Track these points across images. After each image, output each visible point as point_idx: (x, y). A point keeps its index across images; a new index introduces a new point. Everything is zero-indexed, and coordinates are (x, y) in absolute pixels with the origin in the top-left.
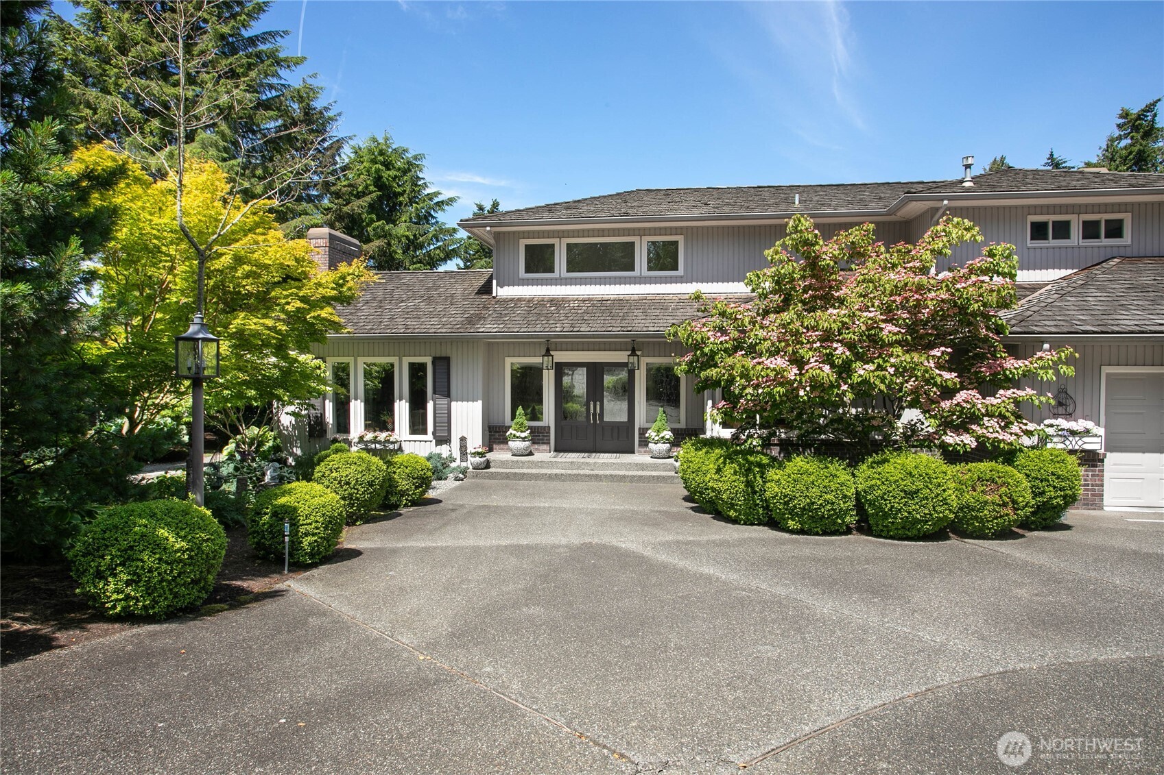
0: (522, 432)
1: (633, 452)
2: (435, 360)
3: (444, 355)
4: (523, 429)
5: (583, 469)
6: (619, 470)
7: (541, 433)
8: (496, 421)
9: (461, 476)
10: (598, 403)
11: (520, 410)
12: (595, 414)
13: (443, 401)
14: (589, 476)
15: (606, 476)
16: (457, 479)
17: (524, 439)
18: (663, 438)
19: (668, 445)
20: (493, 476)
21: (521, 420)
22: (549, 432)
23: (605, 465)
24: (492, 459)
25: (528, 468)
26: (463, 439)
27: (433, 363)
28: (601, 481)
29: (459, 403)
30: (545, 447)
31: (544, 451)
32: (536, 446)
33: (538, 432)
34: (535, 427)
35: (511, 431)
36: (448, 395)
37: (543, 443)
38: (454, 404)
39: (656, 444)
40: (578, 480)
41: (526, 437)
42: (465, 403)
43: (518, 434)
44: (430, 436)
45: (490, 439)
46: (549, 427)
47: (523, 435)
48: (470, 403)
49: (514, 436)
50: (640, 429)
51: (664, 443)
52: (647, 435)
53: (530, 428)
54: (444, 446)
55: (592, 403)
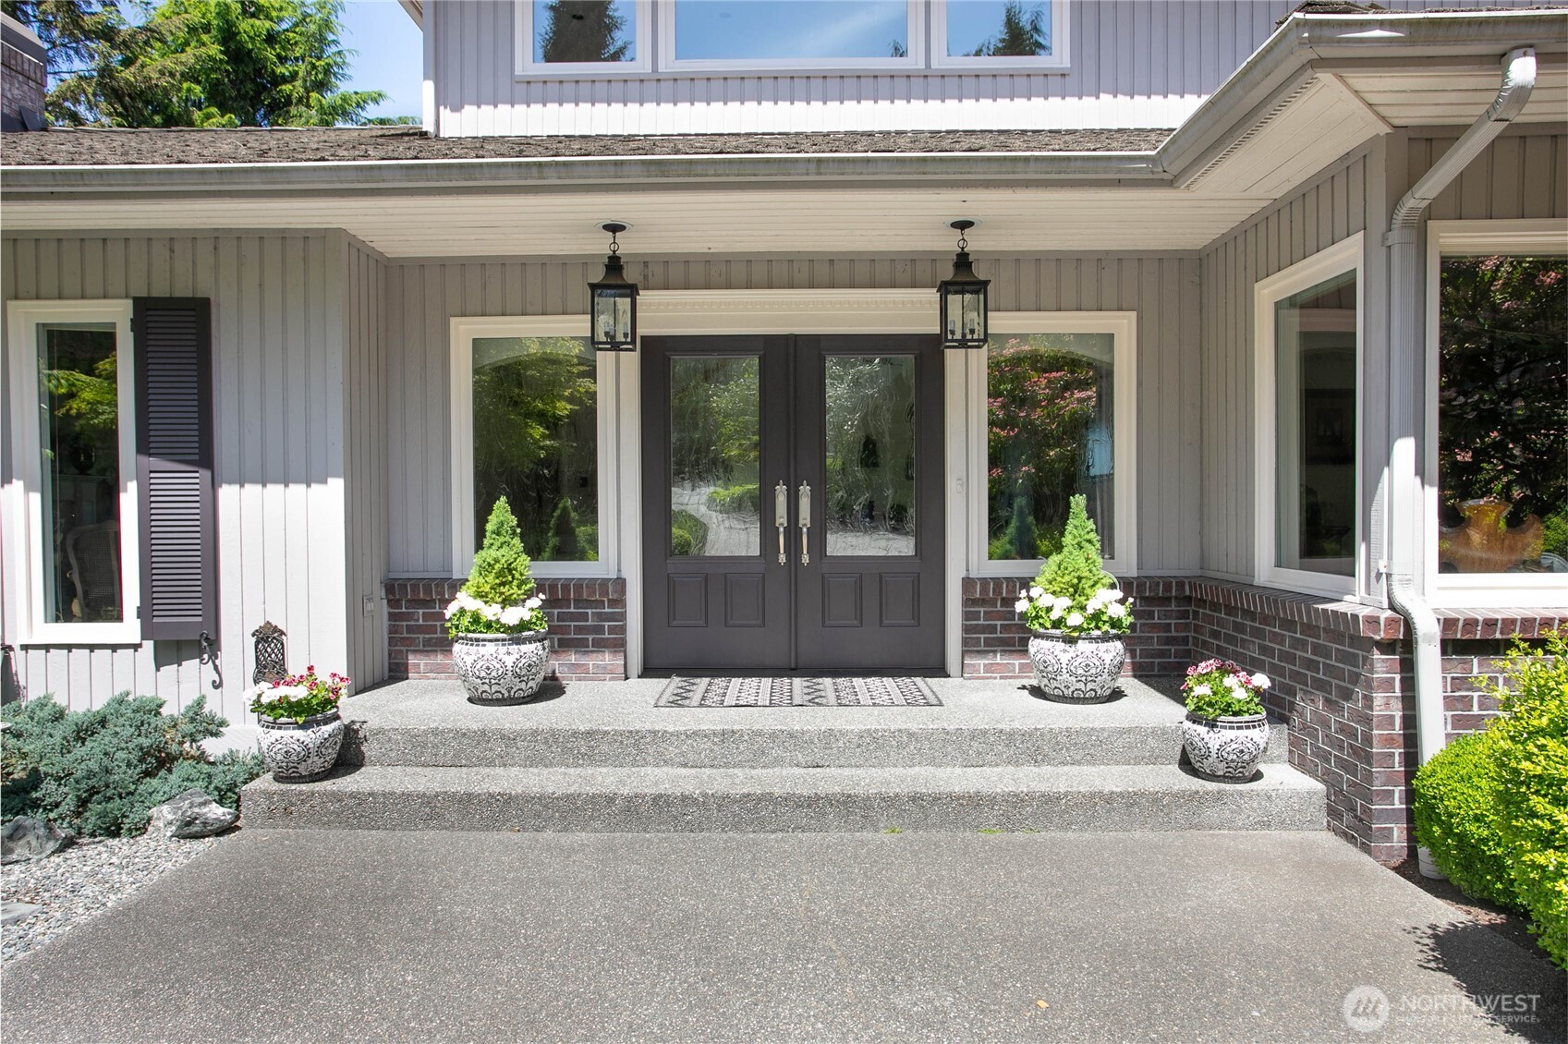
0: (507, 602)
1: (940, 671)
2: (148, 312)
3: (183, 290)
4: (514, 591)
5: (778, 762)
6: (933, 762)
7: (590, 604)
8: (415, 561)
9: (217, 812)
10: (805, 490)
11: (502, 512)
12: (793, 530)
13: (182, 482)
14: (812, 802)
15: (890, 801)
16: (190, 830)
17: (516, 633)
18: (1096, 617)
19: (1118, 645)
20: (365, 811)
21: (505, 555)
22: (620, 601)
23: (873, 746)
24: (374, 722)
25: (531, 762)
26: (268, 638)
27: (138, 325)
28: (869, 822)
29: (252, 490)
30: (607, 659)
31: (601, 674)
32: (572, 658)
33: (578, 602)
34: (566, 584)
35: (464, 600)
36: (203, 457)
37: (600, 645)
38: (227, 494)
39: (1071, 641)
40: (761, 825)
41: (523, 626)
42: (275, 490)
43: (490, 612)
44: (129, 628)
45: (393, 630)
46: (621, 583)
47: (512, 616)
48: (297, 490)
49: (476, 619)
50: (968, 583)
51: (1106, 638)
52: (1022, 606)
53: (541, 586)
54: (191, 665)
55: (781, 493)
